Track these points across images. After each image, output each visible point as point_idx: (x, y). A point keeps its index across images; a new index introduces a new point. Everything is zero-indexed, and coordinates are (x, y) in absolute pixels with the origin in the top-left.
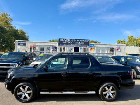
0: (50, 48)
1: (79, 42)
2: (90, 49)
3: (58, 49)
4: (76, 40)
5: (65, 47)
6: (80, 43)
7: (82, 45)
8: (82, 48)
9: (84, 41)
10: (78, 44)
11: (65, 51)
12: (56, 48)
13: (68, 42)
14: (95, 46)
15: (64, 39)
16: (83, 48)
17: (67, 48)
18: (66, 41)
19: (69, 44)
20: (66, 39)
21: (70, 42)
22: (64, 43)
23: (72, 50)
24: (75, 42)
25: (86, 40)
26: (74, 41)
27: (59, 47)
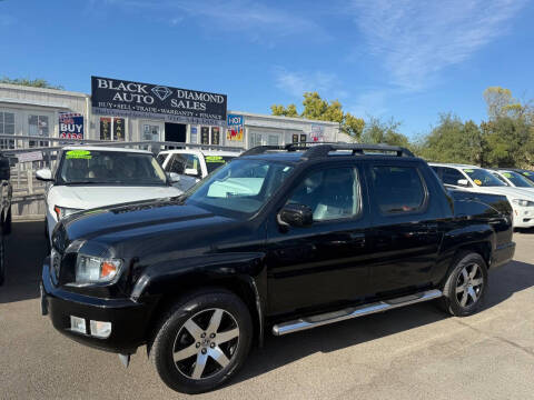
0: (44, 119)
1: (184, 100)
2: (227, 134)
3: (92, 126)
4: (175, 90)
5: (127, 120)
6: (191, 105)
7: (197, 113)
8: (199, 128)
9: (207, 97)
10: (181, 109)
11: (123, 136)
12: (79, 120)
13: (136, 98)
14: (247, 122)
15: (116, 83)
16: (202, 129)
17: (136, 122)
18: (128, 92)
19: (143, 104)
20: (126, 83)
21: (149, 100)
22: (118, 101)
23: (155, 132)
24: (169, 99)
25: (213, 95)
26: (162, 95)
27: (96, 119)
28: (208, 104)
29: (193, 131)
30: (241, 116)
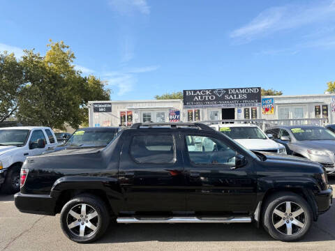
0: (163, 114)
1: (233, 95)
2: (262, 111)
3: (184, 115)
4: (227, 90)
5: (201, 110)
6: (237, 96)
7: (240, 101)
8: (242, 109)
9: (247, 91)
10: (231, 100)
11: (199, 118)
12: (178, 113)
13: (205, 98)
14: (276, 102)
15: (195, 91)
16: (245, 109)
17: (205, 111)
18: (201, 95)
19: (209, 100)
20: (200, 91)
21: (212, 98)
22: (196, 101)
23: (216, 115)
24: (223, 96)
25: (252, 88)
26: (220, 94)
27: (186, 111)
28: (248, 94)
29: (239, 111)
30: (272, 99)
